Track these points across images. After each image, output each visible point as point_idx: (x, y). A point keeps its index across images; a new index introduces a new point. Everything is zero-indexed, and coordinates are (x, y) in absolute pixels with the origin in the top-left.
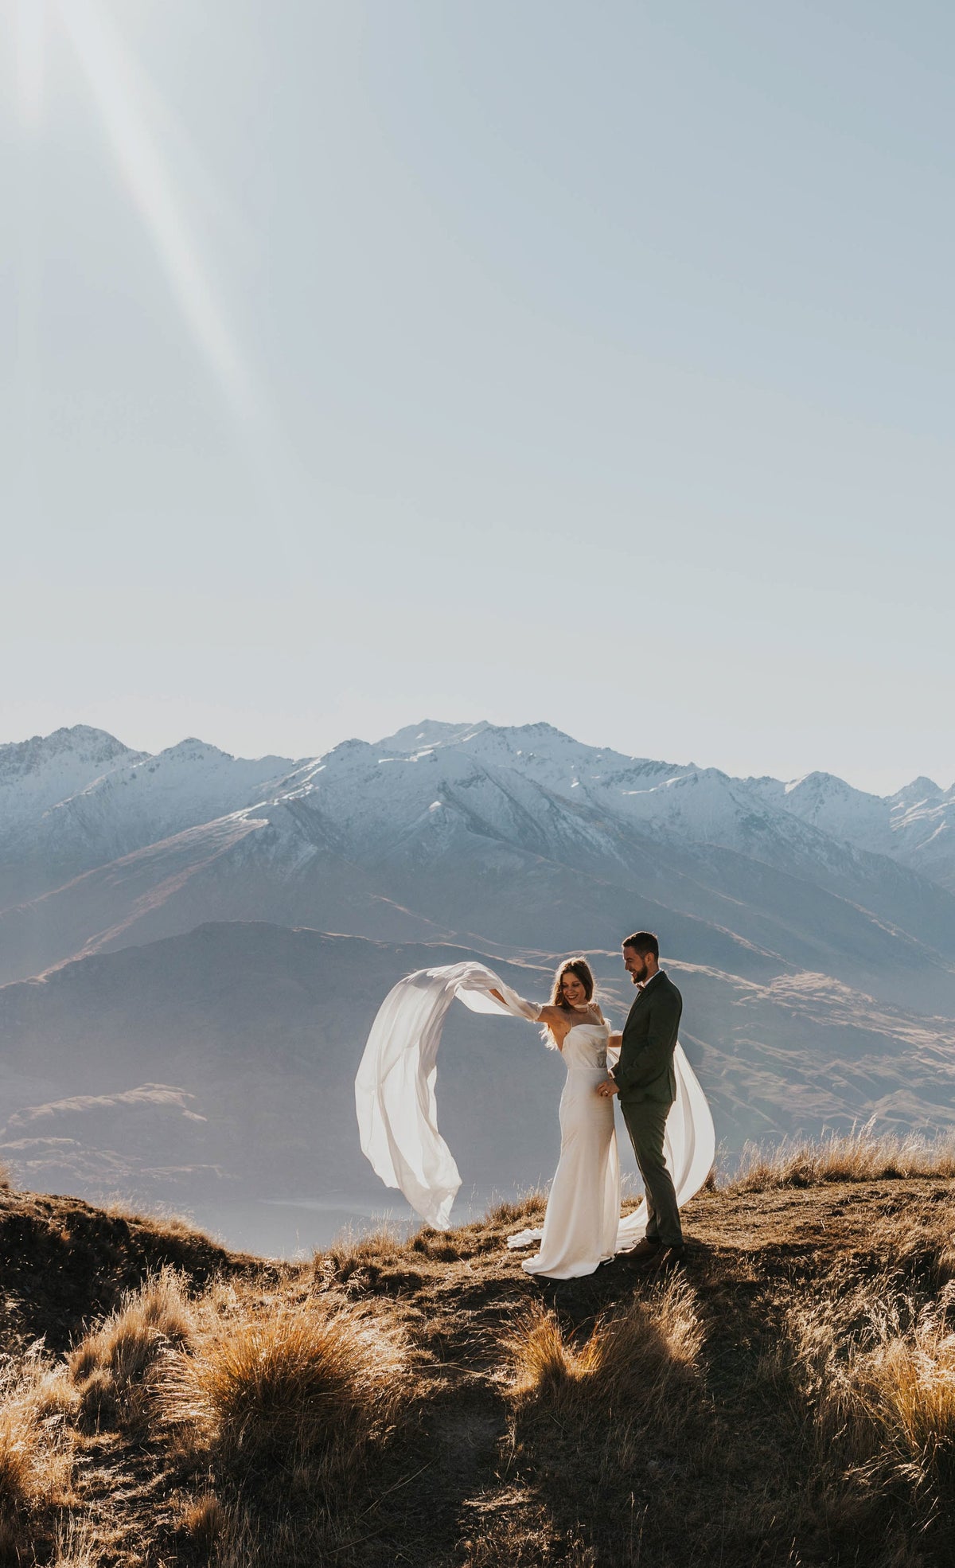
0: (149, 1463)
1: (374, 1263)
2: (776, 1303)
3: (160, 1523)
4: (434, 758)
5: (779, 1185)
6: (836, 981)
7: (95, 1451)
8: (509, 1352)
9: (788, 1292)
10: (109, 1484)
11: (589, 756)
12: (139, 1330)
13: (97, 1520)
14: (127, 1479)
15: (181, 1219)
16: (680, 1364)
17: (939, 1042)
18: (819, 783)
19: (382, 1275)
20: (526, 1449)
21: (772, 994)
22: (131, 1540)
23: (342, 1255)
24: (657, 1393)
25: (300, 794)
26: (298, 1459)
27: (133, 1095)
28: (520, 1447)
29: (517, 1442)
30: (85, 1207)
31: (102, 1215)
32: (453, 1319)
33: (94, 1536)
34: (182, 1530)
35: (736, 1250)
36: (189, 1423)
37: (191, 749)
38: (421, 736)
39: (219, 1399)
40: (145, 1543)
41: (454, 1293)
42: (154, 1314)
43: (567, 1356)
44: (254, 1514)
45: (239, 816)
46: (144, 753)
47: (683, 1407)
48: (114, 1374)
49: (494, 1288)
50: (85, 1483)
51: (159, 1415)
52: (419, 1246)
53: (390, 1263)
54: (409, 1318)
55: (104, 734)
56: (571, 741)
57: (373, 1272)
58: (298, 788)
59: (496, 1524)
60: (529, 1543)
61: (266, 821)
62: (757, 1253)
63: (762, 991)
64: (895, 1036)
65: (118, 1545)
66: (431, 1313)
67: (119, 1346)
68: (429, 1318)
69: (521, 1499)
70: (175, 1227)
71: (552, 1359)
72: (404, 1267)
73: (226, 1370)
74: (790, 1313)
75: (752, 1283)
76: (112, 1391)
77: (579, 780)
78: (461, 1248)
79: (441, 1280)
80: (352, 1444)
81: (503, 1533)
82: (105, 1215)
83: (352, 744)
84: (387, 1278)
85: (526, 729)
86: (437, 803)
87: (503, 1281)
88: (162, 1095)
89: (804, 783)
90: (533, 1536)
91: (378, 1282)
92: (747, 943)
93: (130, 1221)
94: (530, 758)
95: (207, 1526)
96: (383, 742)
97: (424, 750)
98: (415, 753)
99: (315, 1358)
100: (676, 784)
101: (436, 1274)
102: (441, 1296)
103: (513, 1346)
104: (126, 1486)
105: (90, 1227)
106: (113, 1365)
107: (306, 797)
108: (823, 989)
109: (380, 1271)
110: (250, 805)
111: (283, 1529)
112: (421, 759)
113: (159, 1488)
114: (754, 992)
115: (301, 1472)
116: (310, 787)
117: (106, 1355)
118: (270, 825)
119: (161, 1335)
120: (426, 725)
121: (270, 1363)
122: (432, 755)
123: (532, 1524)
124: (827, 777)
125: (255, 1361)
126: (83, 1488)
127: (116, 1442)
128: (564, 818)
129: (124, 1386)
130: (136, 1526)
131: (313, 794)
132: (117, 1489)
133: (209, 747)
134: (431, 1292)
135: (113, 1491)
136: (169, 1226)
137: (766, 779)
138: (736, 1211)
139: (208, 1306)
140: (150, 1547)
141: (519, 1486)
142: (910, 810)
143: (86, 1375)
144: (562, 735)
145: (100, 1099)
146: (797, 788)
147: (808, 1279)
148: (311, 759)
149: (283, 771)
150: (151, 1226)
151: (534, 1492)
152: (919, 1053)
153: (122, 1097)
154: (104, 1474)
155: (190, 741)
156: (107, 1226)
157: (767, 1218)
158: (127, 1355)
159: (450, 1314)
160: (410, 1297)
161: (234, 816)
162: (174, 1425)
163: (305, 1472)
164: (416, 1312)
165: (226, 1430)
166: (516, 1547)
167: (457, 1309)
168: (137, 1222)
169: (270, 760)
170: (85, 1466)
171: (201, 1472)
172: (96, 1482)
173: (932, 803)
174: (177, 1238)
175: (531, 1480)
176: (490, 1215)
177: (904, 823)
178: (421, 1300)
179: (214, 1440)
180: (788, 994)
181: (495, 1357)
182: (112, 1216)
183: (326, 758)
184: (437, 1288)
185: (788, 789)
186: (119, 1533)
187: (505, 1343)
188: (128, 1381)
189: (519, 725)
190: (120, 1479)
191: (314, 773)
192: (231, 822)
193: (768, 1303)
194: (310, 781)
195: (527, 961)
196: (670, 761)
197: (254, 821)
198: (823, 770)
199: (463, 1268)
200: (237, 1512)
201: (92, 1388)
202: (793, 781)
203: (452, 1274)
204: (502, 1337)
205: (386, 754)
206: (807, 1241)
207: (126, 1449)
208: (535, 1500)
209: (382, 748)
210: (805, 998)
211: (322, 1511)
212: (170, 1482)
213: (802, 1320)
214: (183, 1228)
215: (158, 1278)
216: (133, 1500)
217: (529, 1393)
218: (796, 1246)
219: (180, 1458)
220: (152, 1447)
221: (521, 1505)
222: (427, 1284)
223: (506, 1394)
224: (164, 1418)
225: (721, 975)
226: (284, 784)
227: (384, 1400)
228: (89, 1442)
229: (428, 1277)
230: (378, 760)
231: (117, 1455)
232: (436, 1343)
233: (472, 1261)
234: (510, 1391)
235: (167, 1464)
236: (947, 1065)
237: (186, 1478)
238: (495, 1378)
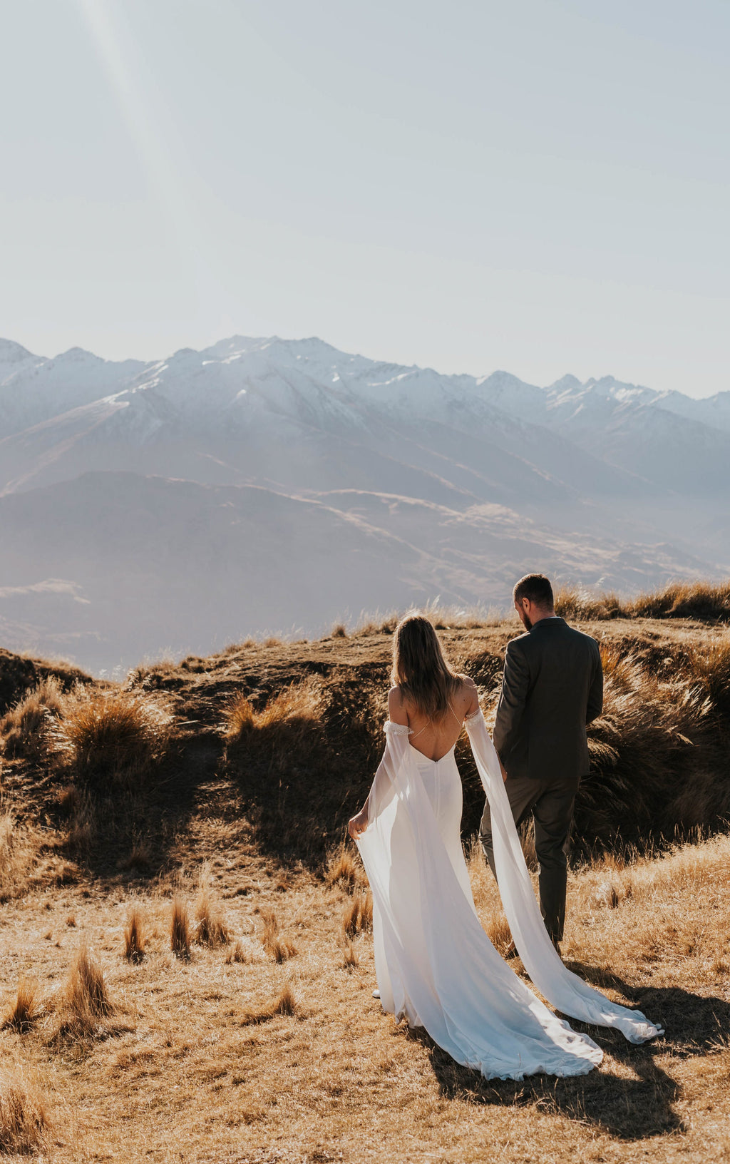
0: (40, 772)
1: (159, 674)
2: (364, 691)
3: (46, 799)
4: (241, 361)
5: (378, 632)
6: (510, 510)
7: (13, 767)
8: (227, 717)
9: (371, 686)
10: (20, 782)
11: (345, 360)
12: (36, 708)
13: (15, 799)
14: (28, 780)
15: (66, 660)
16: (311, 722)
17: (576, 549)
18: (500, 378)
19: (163, 680)
20: (231, 763)
21: (467, 518)
22: (32, 807)
23: (143, 670)
24: (299, 736)
25: (150, 385)
26: (116, 768)
27: (40, 587)
28: (229, 762)
29: (228, 759)
30: (7, 653)
31: (18, 658)
32: (199, 701)
33: (13, 806)
34: (57, 802)
35: (346, 665)
36: (60, 753)
37: (76, 354)
38: (232, 346)
39: (75, 741)
40: (38, 808)
41: (200, 688)
42: (43, 700)
43: (254, 718)
44: (93, 795)
45: (110, 399)
46: (44, 358)
47: (312, 742)
48: (22, 730)
49: (220, 686)
50: (8, 782)
51: (45, 749)
52: (184, 665)
53: (168, 674)
54: (176, 700)
55: (17, 344)
56: (333, 349)
57: (159, 678)
58: (149, 381)
59: (215, 797)
60: (230, 806)
61: (128, 403)
62: (358, 667)
63: (460, 516)
64: (547, 546)
65: (25, 810)
66: (187, 698)
67: (25, 716)
68: (186, 700)
69: (228, 786)
70: (62, 664)
71: (247, 719)
72: (176, 676)
73: (80, 725)
74: (371, 696)
75: (354, 682)
76: (21, 738)
77: (339, 375)
78: (206, 666)
79: (193, 682)
80: (144, 761)
81: (217, 801)
82: (19, 658)
83: (186, 351)
84: (166, 682)
85: (304, 341)
86: (243, 391)
87: (227, 682)
88: (60, 586)
89: (490, 378)
90: (232, 802)
91: (161, 684)
92: (450, 485)
93: (35, 661)
94: (306, 361)
95: (69, 800)
96: (207, 350)
97: (234, 355)
98: (228, 357)
99: (126, 718)
100: (404, 379)
101: (192, 679)
102: (193, 691)
103: (227, 713)
104: (29, 783)
105: (11, 665)
106: (22, 726)
107: (154, 387)
108: (501, 515)
109: (162, 678)
110: (117, 393)
111: (108, 801)
112: (232, 361)
113: (45, 783)
114: (454, 517)
115: (118, 775)
116: (157, 380)
117: (18, 721)
118: (130, 406)
119: (47, 709)
120: (236, 338)
121: (102, 721)
122: (239, 359)
123: (232, 797)
124: (505, 374)
125: (94, 721)
126: (7, 785)
127: (23, 763)
128: (329, 401)
129: (27, 736)
130: (34, 801)
131: (159, 384)
132: (24, 785)
133: (88, 353)
134: (188, 688)
135: (23, 786)
136: (58, 664)
137: (464, 376)
138: (352, 646)
139: (72, 698)
140: (41, 810)
141: (227, 780)
142: (559, 396)
143: (8, 731)
144: (327, 345)
145: (18, 590)
146: (485, 381)
147: (382, 679)
148: (157, 362)
149: (138, 370)
150: (47, 664)
151: (234, 783)
152: (563, 557)
153: (33, 588)
154: (18, 778)
155: (75, 349)
156: (21, 664)
157: (368, 650)
158: (29, 721)
159: (198, 698)
160: (177, 691)
161: (106, 400)
162: (53, 754)
163: (120, 775)
164: (180, 698)
165: (81, 755)
166: (223, 807)
167: (201, 696)
168: (39, 662)
169: (130, 362)
170: (8, 774)
171: (67, 776)
172: (14, 782)
173: (575, 391)
174: (63, 671)
175: (233, 777)
176: (224, 649)
177: (556, 404)
178: (184, 692)
179: (74, 760)
180: (477, 518)
181: (219, 719)
182: (24, 658)
183: (168, 361)
184: (191, 686)
185: (479, 382)
186: (25, 805)
187: (223, 712)
188: (30, 734)
189: (299, 338)
190: (26, 780)
191: (160, 371)
192: (104, 404)
193: (361, 691)
194: (158, 376)
195: (305, 497)
196: (400, 363)
197: (120, 403)
198: (502, 369)
199: (207, 676)
200: (85, 792)
201: (11, 737)
202: (483, 377)
203: (198, 679)
204: (220, 709)
205: (208, 358)
206: (385, 660)
207: (29, 766)
208: (234, 786)
209: (206, 354)
210: (488, 521)
211: (128, 793)
212: (51, 780)
213: (376, 699)
214: (67, 665)
215: (45, 682)
216: (32, 790)
217: (234, 736)
218: (378, 663)
219: (56, 770)
220: (42, 765)
221: (227, 788)
222: (187, 684)
223: (222, 737)
224: (48, 750)
225: (433, 506)
226: (140, 378)
227: (160, 740)
228: (10, 763)
229: (187, 681)
230: (203, 361)
231: (24, 769)
232: (190, 713)
233: (212, 673)
234: (226, 735)
235: (49, 772)
236: (581, 564)
237: (60, 777)
238: (219, 729)
